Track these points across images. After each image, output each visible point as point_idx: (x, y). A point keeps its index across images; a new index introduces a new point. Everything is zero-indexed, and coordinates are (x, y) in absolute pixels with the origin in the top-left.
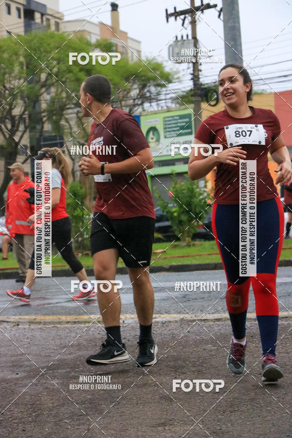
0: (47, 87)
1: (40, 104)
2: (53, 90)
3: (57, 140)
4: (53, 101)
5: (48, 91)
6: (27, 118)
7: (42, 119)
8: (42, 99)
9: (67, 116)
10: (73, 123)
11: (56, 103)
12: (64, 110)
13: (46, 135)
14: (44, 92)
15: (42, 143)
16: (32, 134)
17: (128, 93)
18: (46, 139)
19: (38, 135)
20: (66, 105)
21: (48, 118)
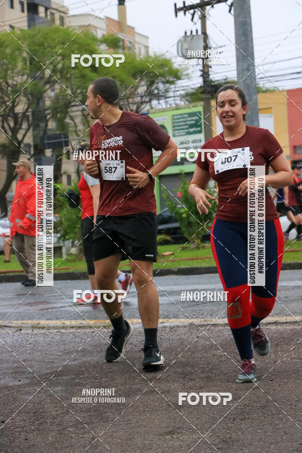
0: (51, 84)
1: (44, 102)
2: (57, 86)
3: (61, 138)
4: (57, 98)
5: (52, 88)
6: (31, 116)
7: (46, 117)
8: (46, 96)
9: (72, 114)
10: (78, 121)
11: (60, 101)
12: (68, 108)
13: (50, 133)
14: (48, 89)
15: (46, 142)
16: (36, 132)
17: (136, 89)
18: (50, 138)
19: (41, 133)
20: (70, 103)
21: (52, 117)
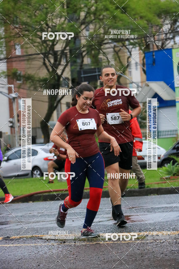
0: (86, 24)
1: (80, 40)
2: (91, 26)
3: (96, 72)
4: (91, 36)
5: (87, 27)
6: (68, 53)
7: (82, 54)
8: (82, 35)
9: (105, 51)
10: (110, 56)
11: (94, 39)
12: (101, 45)
13: (85, 68)
14: (83, 29)
15: (82, 76)
16: (73, 67)
17: (161, 28)
18: (86, 72)
19: (78, 68)
20: (103, 41)
21: (87, 53)
